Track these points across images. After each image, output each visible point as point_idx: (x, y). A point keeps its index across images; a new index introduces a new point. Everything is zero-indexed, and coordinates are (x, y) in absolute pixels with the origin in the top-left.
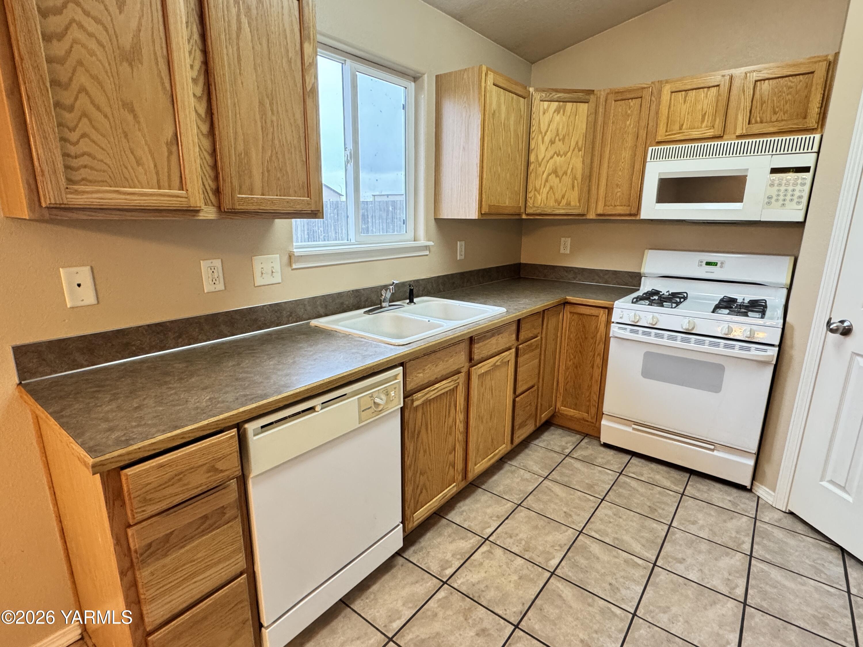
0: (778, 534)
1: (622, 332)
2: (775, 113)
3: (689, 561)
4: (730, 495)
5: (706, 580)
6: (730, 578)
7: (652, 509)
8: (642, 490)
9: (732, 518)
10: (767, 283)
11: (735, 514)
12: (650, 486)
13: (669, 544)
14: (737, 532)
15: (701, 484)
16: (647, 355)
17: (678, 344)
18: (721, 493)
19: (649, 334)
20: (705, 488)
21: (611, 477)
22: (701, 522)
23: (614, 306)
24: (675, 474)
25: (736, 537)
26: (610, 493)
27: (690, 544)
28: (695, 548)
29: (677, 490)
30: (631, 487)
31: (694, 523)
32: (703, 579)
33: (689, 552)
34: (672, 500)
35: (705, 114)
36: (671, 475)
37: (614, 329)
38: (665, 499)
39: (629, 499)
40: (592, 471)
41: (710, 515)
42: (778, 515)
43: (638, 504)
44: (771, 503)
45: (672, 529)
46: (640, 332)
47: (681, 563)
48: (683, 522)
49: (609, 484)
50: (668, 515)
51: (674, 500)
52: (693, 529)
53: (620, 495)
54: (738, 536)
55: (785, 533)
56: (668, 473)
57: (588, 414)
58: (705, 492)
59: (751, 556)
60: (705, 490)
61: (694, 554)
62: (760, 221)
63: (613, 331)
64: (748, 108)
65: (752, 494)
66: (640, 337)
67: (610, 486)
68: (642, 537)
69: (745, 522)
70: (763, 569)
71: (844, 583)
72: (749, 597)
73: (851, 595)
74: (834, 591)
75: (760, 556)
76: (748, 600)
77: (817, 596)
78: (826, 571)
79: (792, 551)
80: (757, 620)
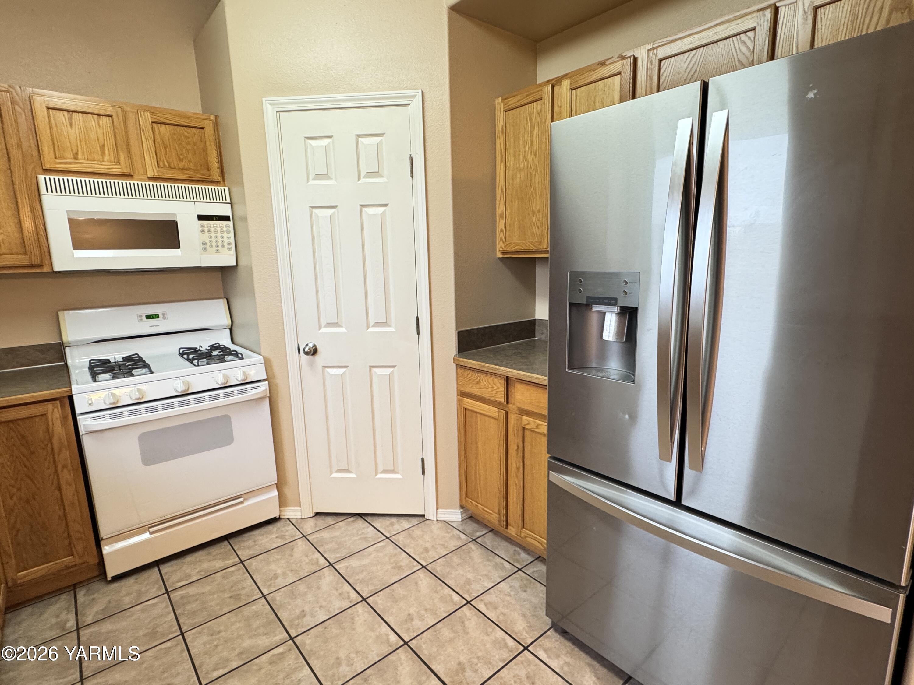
0: (325, 534)
1: (100, 421)
2: (181, 160)
3: (307, 608)
4: (271, 533)
5: (331, 609)
6: (340, 591)
7: (236, 597)
8: (207, 589)
9: (292, 550)
10: (211, 327)
11: (291, 544)
12: (209, 579)
13: (281, 611)
14: (307, 556)
15: (244, 541)
16: (142, 438)
17: (177, 410)
18: (265, 536)
19: (138, 412)
20: (251, 543)
21: (163, 604)
22: (279, 571)
23: (73, 393)
24: (214, 550)
25: (310, 560)
26: (181, 621)
27: (293, 595)
28: (299, 595)
29: (233, 563)
30: (193, 595)
31: (276, 576)
32: (328, 611)
33: (299, 601)
34: (239, 573)
35: (104, 145)
36: (214, 554)
37: (84, 423)
38: (234, 578)
39: (205, 608)
40: (133, 618)
41: (278, 560)
42: (311, 522)
43: (217, 604)
44: (300, 517)
45: (268, 598)
46: (125, 414)
47: (304, 616)
48: (268, 584)
49: (169, 613)
50: (252, 590)
51: (241, 572)
52: (281, 582)
53: (194, 613)
54: (310, 558)
55: (327, 531)
56: (210, 554)
57: (72, 555)
58: (253, 546)
59: (331, 564)
60: (252, 544)
61: (303, 600)
62: (201, 267)
63: (84, 425)
64: (152, 149)
65: (283, 521)
66: (127, 420)
67: (173, 614)
68: (258, 628)
69: (301, 545)
70: (345, 566)
71: (381, 534)
72: (360, 592)
73: (390, 538)
74: (382, 544)
75: (335, 559)
76: (363, 595)
77: (381, 555)
78: (367, 536)
79: (343, 539)
80: (379, 602)
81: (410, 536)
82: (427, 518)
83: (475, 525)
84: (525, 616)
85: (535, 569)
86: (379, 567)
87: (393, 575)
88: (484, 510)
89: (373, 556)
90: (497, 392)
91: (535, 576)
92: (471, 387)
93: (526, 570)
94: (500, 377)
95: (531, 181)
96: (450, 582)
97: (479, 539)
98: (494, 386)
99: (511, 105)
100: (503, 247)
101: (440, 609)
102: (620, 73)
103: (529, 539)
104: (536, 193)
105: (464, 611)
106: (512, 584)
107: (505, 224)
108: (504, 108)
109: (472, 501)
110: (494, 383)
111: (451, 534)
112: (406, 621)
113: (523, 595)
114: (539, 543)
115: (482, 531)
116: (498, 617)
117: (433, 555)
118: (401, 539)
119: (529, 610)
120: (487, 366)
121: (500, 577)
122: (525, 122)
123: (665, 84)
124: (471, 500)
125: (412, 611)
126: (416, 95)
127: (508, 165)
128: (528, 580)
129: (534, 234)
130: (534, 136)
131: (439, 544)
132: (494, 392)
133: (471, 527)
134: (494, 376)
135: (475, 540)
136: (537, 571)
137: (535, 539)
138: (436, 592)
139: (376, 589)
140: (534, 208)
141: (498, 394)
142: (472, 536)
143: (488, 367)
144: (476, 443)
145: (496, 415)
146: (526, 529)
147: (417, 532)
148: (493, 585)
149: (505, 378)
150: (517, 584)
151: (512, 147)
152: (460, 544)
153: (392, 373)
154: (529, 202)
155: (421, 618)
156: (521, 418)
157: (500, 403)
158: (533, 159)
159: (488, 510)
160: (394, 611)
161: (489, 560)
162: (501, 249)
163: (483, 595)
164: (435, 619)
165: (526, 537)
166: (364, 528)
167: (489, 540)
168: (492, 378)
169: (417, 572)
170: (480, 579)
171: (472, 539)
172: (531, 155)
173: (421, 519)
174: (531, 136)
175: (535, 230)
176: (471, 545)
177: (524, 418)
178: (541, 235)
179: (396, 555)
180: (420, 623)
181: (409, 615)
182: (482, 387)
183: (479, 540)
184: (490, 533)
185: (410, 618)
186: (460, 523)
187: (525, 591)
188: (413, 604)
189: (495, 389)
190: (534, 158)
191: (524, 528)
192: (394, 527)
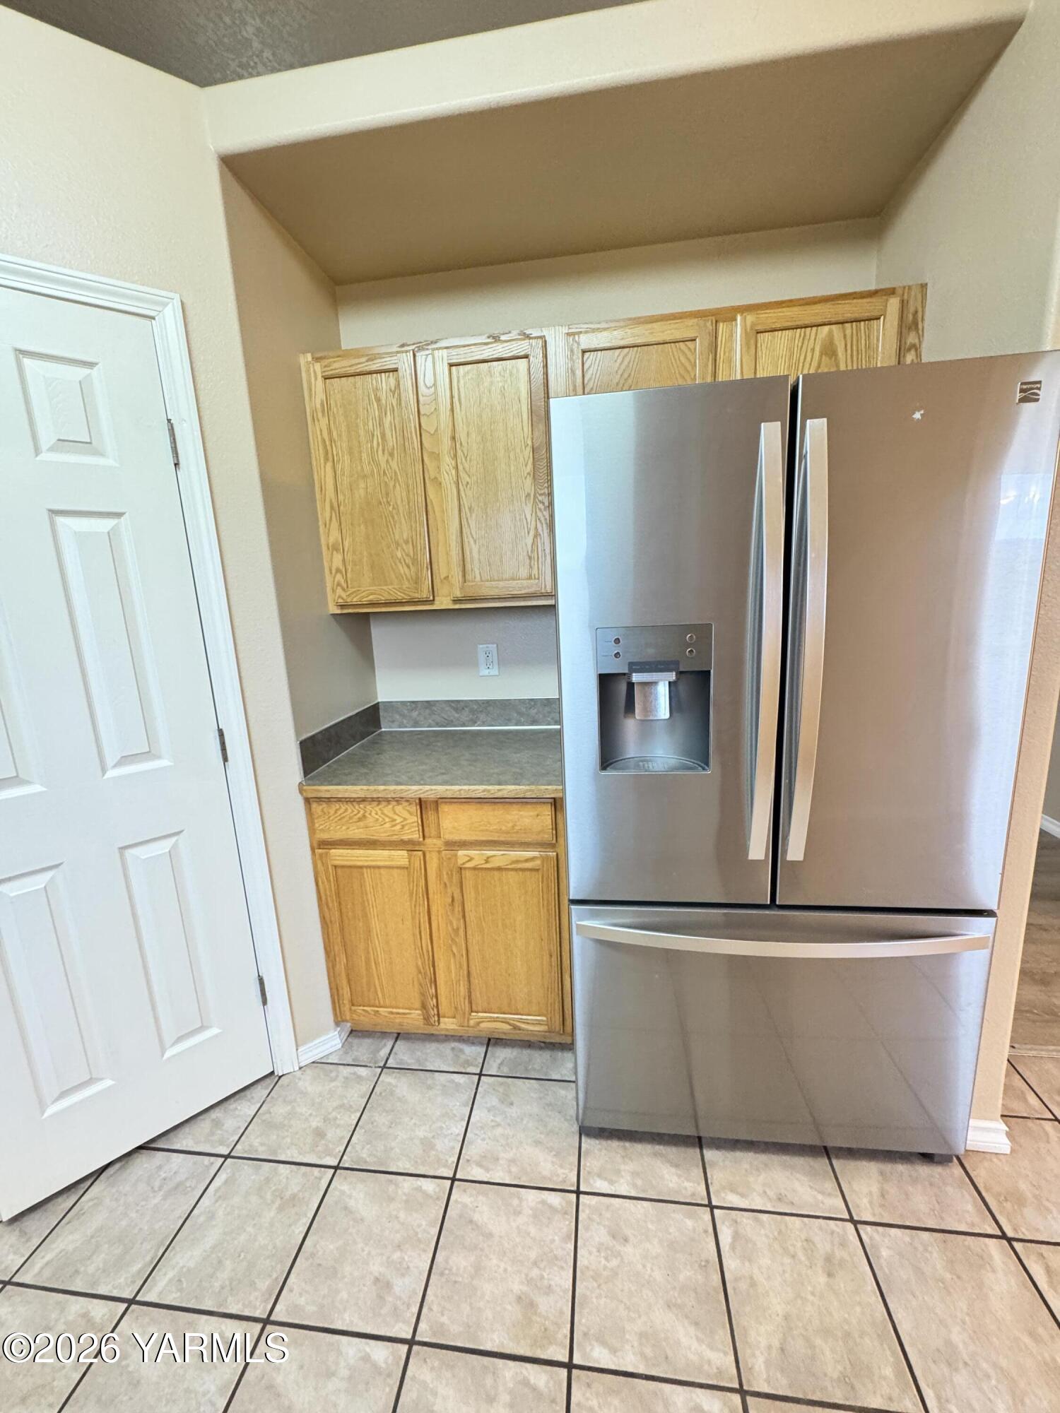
70: (170, 1280)
71: (206, 1159)
72: (247, 1313)
73: (232, 1154)
74: (222, 1177)
75: (133, 1282)
76: (257, 1314)
77: (236, 1200)
78: (178, 1179)
79: (124, 1223)
80: (302, 1301)
81: (271, 1125)
82: (280, 1075)
83: (368, 1041)
84: (540, 1142)
85: (499, 1061)
86: (250, 1229)
87: (290, 1226)
88: (392, 1013)
89: (220, 1213)
90: (403, 826)
91: (505, 1071)
92: (348, 828)
93: (488, 1071)
94: (407, 801)
95: (387, 494)
96: (400, 1164)
97: (389, 1062)
98: (396, 817)
99: (335, 369)
100: (345, 597)
101: (419, 1226)
102: (526, 357)
103: (483, 1025)
104: (398, 513)
105: (459, 1200)
106: (489, 1105)
107: (344, 560)
108: (322, 372)
109: (365, 1008)
110: (395, 813)
111: (341, 1078)
112: (380, 1297)
113: (513, 1112)
114: (502, 1022)
115: (385, 1045)
116: (510, 1172)
117: (337, 1135)
118: (255, 1143)
119: (537, 1128)
120: (380, 790)
121: (465, 1105)
122: (366, 401)
123: (591, 384)
124: (361, 1008)
125: (376, 1268)
126: (168, 304)
127: (339, 467)
128: (502, 1084)
129: (401, 574)
130: (387, 425)
131: (333, 1110)
132: (398, 827)
133: (363, 1049)
134: (394, 803)
135: (384, 1067)
136: (501, 1064)
137: (495, 1020)
138: (391, 1199)
139: (277, 1278)
140: (397, 537)
141: (406, 828)
142: (375, 1063)
143: (385, 790)
144: (365, 915)
145: (405, 862)
146: (477, 1012)
147: (278, 1110)
148: (465, 1124)
149: (417, 801)
150: (494, 1101)
151: (344, 438)
152: (366, 1088)
153: (175, 846)
154: (388, 526)
155: (403, 1270)
156: (456, 855)
157: (411, 842)
158: (387, 461)
159: (401, 1011)
160: (344, 1295)
161: (430, 1088)
162: (340, 600)
163: (463, 1152)
164: (424, 1251)
165: (478, 1023)
166: (160, 1167)
167: (404, 1054)
168: (390, 806)
169: (332, 1186)
170: (441, 1128)
171: (380, 1067)
172: (383, 453)
173: (269, 1082)
174: (381, 424)
175: (403, 570)
176: (387, 1078)
177: (460, 853)
178: (414, 578)
179: (268, 1180)
180: (407, 1280)
181: (377, 1280)
182: (371, 825)
183: (391, 1063)
184: (398, 1042)
185: (383, 1285)
186: (341, 1053)
187: (512, 1104)
188: (369, 1253)
189: (398, 822)
190: (390, 460)
191: (472, 1012)
192: (224, 1128)
